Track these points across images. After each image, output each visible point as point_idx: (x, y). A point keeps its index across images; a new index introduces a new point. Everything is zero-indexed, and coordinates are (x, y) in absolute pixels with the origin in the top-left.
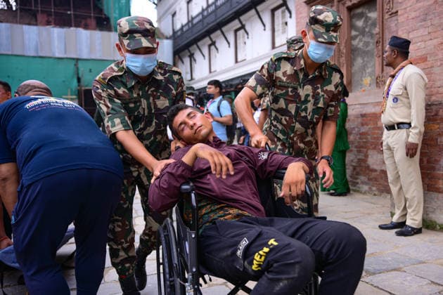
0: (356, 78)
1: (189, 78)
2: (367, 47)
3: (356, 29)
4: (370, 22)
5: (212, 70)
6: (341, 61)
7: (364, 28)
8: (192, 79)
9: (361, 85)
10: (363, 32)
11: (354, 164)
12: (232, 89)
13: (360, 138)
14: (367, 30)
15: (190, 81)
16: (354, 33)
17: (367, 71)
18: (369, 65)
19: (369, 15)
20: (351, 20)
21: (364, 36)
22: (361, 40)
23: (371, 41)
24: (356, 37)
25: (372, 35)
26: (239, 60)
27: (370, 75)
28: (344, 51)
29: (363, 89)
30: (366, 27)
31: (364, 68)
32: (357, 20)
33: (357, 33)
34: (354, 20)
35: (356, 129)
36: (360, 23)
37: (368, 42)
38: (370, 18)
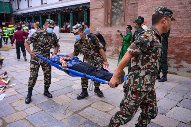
0: (113, 22)
1: (17, 8)
2: (118, 12)
3: (114, 6)
4: (119, 5)
5: (30, 6)
6: (108, 16)
7: (117, 6)
8: (19, 9)
9: (115, 24)
10: (116, 7)
11: (113, 50)
12: (40, 15)
13: (116, 42)
14: (118, 7)
15: (18, 9)
16: (113, 7)
17: (118, 20)
18: (118, 19)
19: (119, 2)
20: (112, 3)
21: (117, 9)
22: (115, 10)
23: (120, 11)
24: (114, 8)
25: (120, 9)
26: (43, 3)
27: (119, 22)
28: (110, 13)
29: (116, 26)
30: (118, 6)
31: (116, 19)
32: (115, 3)
33: (114, 7)
34: (113, 3)
35: (115, 39)
36: (116, 4)
37: (118, 11)
38: (119, 3)
